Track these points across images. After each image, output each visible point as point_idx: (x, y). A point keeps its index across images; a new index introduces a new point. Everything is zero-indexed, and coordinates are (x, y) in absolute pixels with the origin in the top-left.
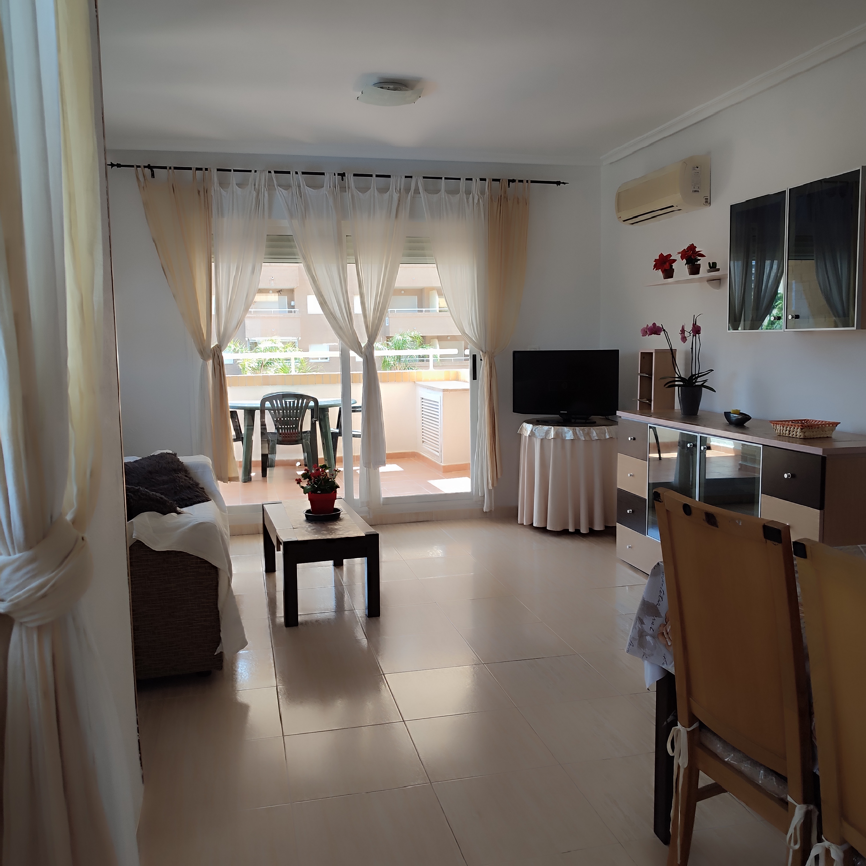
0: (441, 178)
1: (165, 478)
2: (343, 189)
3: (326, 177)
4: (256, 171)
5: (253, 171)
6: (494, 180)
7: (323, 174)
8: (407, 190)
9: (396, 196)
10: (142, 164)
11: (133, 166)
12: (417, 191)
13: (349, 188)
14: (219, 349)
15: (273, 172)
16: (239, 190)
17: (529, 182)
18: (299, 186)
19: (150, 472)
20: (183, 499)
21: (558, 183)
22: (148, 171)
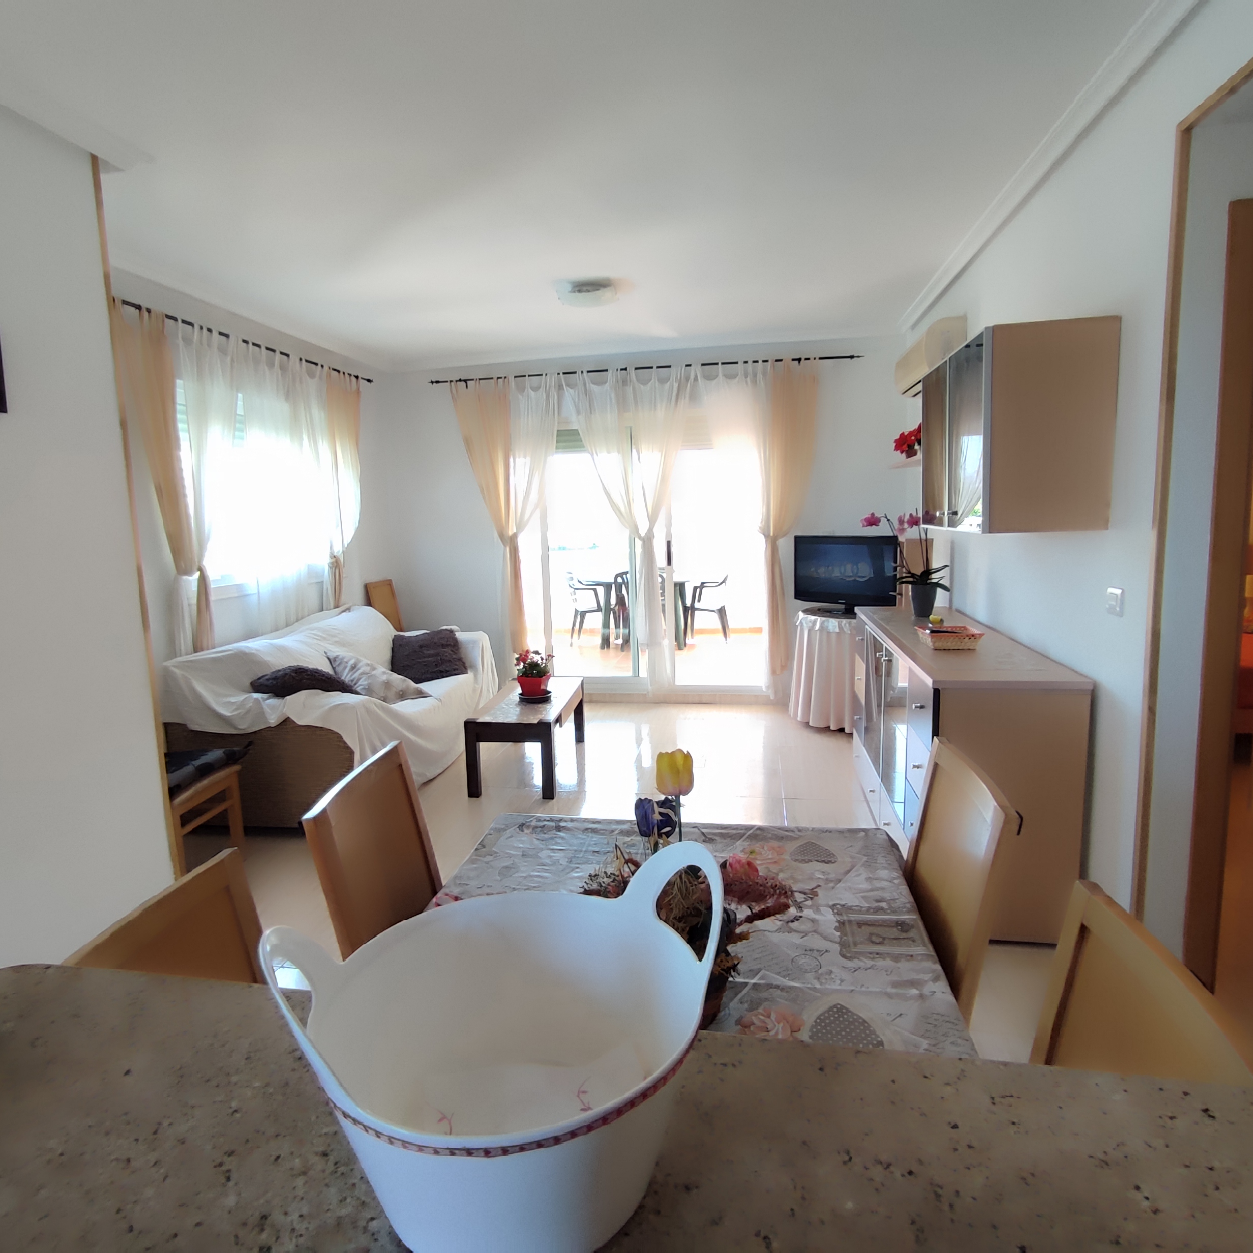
0: (717, 364)
1: (432, 652)
2: (625, 382)
3: (610, 373)
4: (546, 375)
5: (544, 375)
6: (777, 361)
7: (606, 370)
8: (687, 379)
9: (676, 385)
10: (454, 379)
11: (447, 382)
12: (696, 379)
13: (630, 381)
14: (515, 536)
15: (561, 374)
16: (532, 393)
17: (817, 359)
18: (585, 384)
19: (421, 647)
20: (441, 672)
21: (852, 357)
22: (463, 384)
